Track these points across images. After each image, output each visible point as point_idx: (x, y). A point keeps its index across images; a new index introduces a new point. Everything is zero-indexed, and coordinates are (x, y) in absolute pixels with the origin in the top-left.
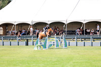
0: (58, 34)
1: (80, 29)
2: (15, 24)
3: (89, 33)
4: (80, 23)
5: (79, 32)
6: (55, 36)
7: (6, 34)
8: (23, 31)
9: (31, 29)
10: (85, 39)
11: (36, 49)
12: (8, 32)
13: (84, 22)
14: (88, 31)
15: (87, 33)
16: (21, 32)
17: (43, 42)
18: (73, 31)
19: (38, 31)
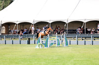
0: (59, 33)
1: (80, 28)
2: (17, 23)
3: (90, 32)
4: (81, 23)
5: (80, 31)
6: (56, 35)
7: (8, 33)
8: (25, 30)
9: (33, 28)
10: (86, 38)
11: (37, 47)
12: (10, 31)
13: (85, 22)
14: (89, 30)
15: (87, 32)
16: (23, 31)
17: (44, 41)
18: (74, 30)
19: (39, 30)
